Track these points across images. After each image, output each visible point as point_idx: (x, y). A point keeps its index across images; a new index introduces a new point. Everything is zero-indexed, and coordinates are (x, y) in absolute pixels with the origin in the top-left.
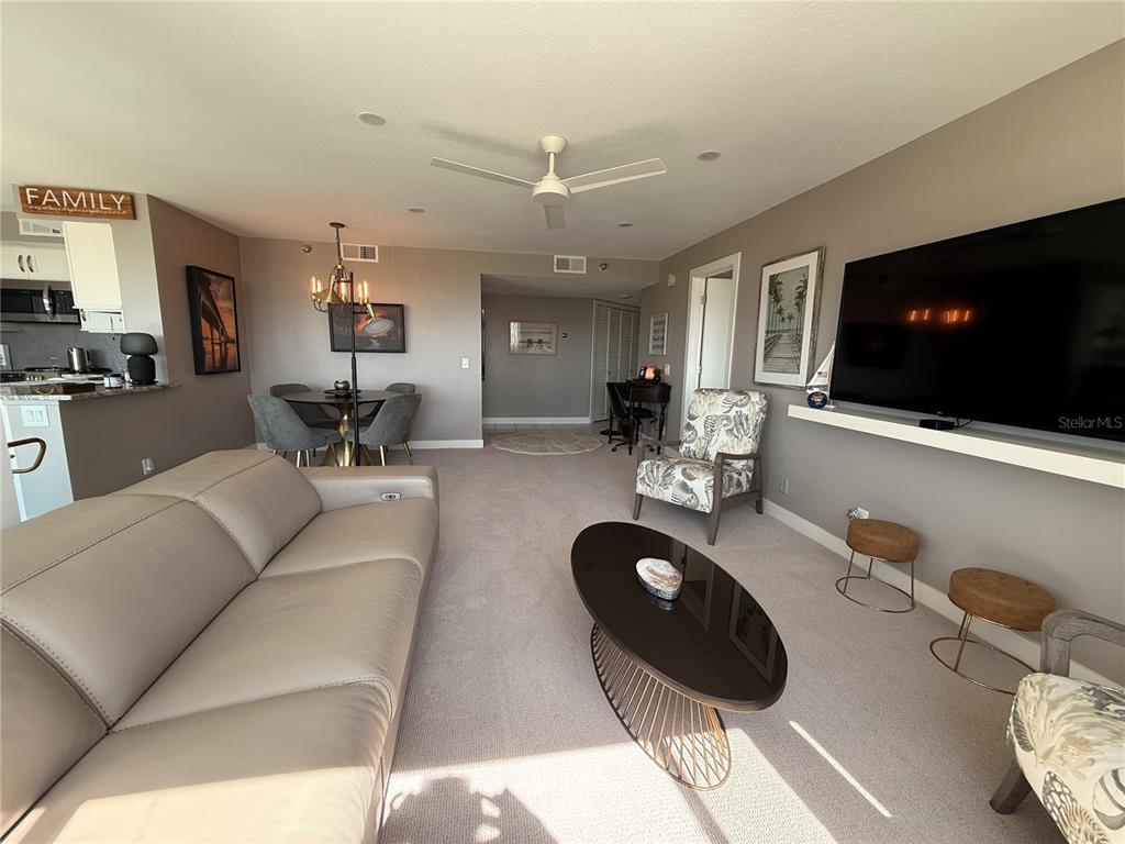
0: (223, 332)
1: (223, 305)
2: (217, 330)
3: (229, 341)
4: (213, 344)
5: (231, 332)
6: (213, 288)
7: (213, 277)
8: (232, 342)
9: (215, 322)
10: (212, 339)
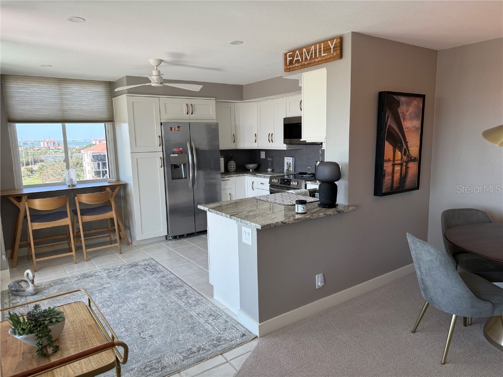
0: (406, 152)
1: (410, 124)
2: (401, 151)
3: (411, 159)
4: (394, 165)
5: (414, 151)
6: (402, 109)
7: (403, 99)
8: (415, 160)
9: (399, 142)
10: (394, 160)
